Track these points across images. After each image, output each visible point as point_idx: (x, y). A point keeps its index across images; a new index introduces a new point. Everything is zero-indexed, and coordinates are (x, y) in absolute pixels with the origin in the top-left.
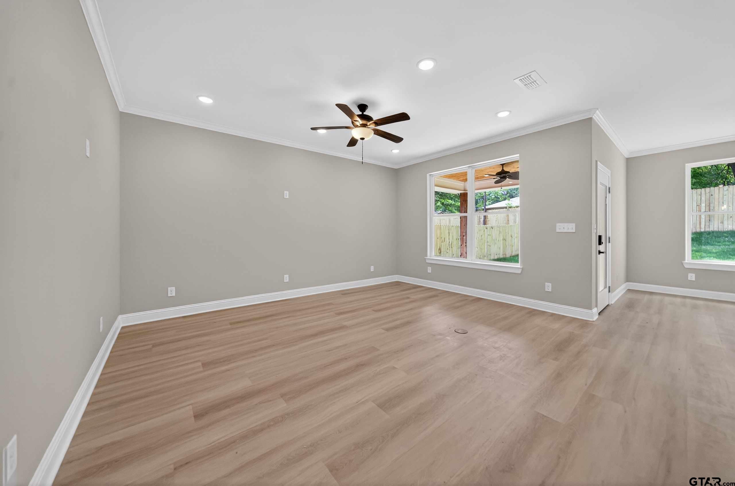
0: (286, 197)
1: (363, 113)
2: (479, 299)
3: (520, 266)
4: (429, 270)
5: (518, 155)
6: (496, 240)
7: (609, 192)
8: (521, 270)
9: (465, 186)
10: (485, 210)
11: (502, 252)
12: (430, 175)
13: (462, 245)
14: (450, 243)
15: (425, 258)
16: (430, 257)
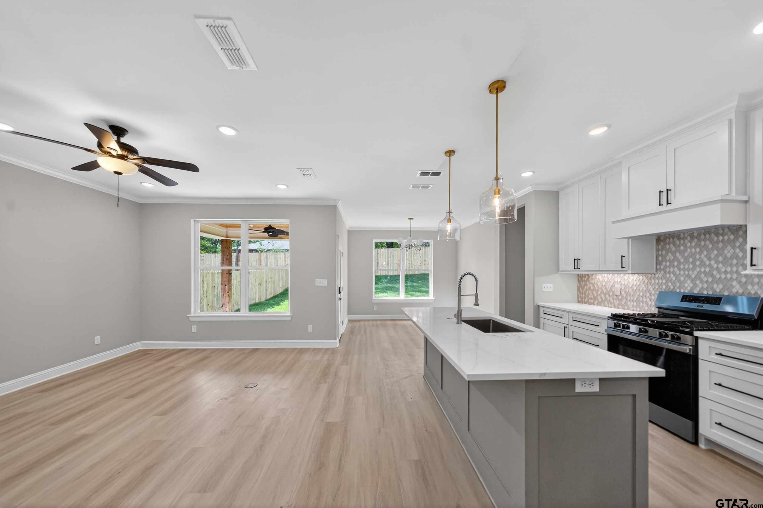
2: (256, 350)
3: (291, 314)
4: (194, 328)
5: (289, 220)
6: (253, 285)
7: (342, 256)
8: (291, 317)
9: (227, 232)
10: (237, 251)
11: (258, 296)
12: (195, 221)
13: (223, 295)
14: (205, 292)
15: (188, 316)
16: (195, 313)
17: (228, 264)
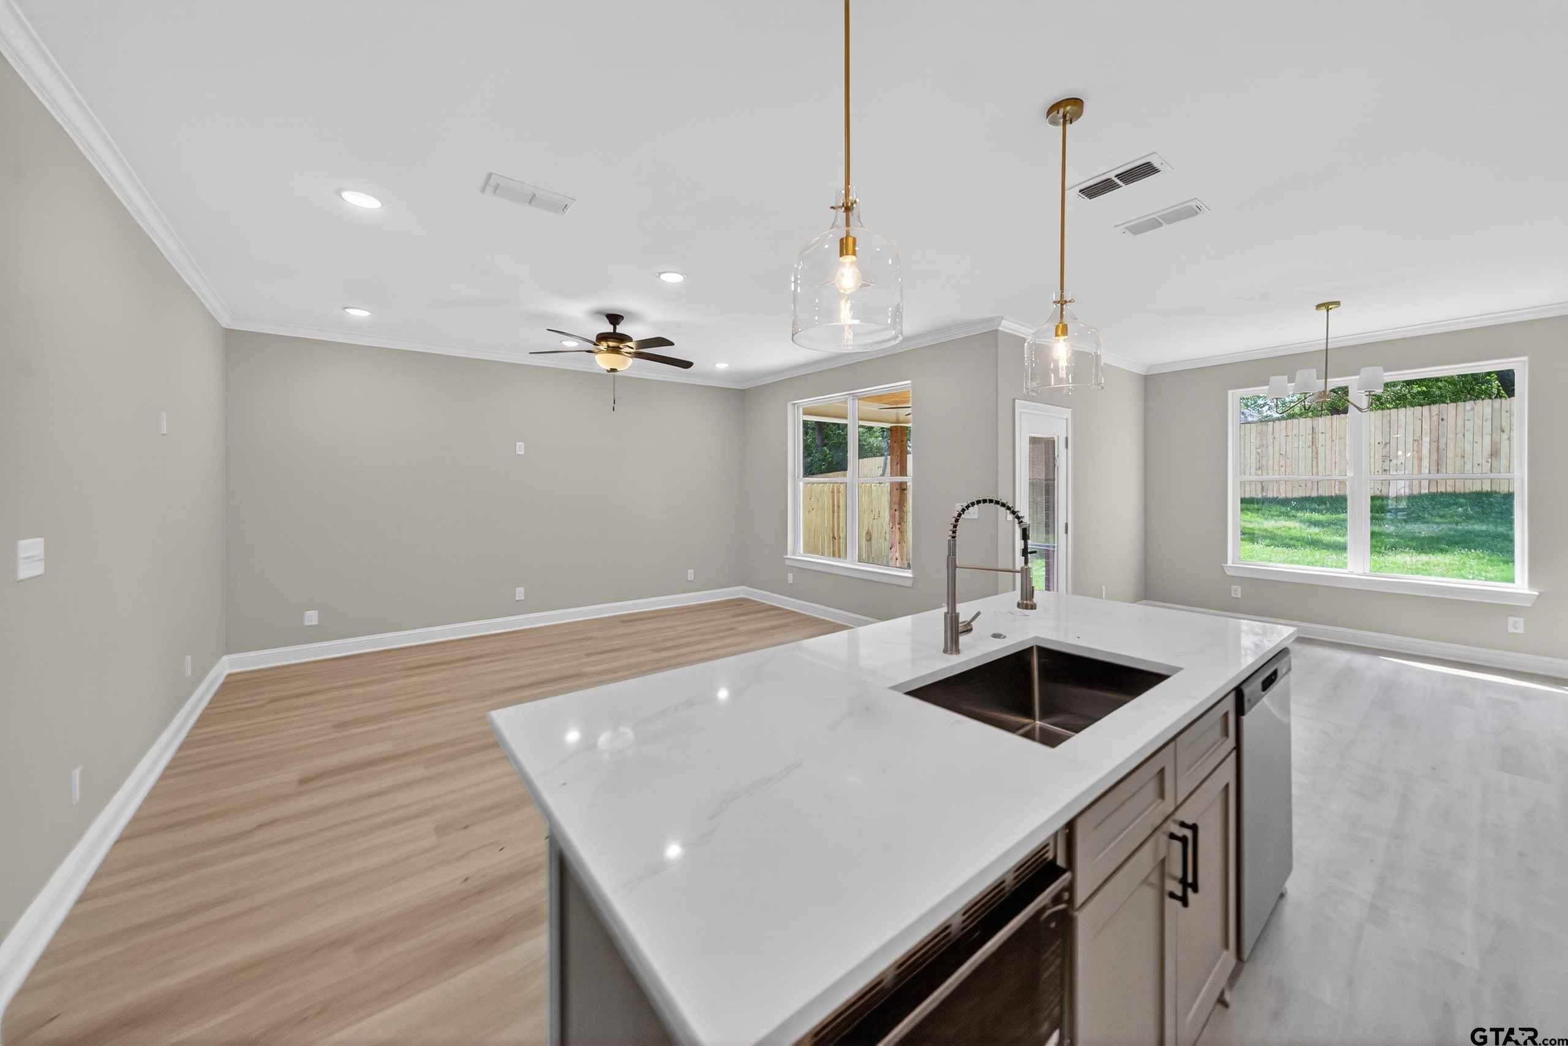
0: (520, 453)
1: (615, 329)
3: (912, 575)
4: (790, 578)
5: (909, 382)
8: (912, 581)
12: (794, 404)
13: (892, 528)
15: (784, 557)
16: (794, 554)
17: (899, 473)
